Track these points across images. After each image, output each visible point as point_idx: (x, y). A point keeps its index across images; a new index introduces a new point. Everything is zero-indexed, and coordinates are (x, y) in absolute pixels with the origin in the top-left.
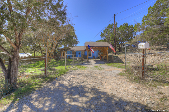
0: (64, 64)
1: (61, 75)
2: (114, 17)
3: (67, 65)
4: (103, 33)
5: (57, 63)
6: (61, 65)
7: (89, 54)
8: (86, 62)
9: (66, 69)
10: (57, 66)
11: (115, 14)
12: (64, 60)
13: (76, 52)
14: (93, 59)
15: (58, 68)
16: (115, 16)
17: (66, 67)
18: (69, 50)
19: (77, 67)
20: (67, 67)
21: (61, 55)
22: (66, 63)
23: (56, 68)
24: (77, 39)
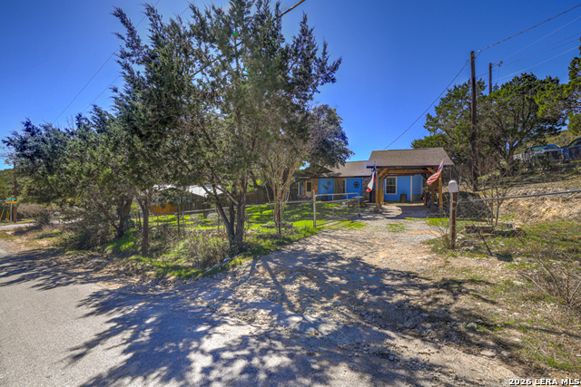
0: (310, 217)
1: (306, 237)
2: (470, 61)
3: (319, 218)
4: (434, 115)
5: (293, 213)
6: (303, 218)
7: (388, 187)
8: (371, 213)
9: (315, 226)
10: (294, 220)
11: (473, 52)
12: (311, 206)
13: (345, 180)
14: (401, 202)
15: (299, 225)
16: (473, 58)
17: (315, 223)
18: (325, 175)
19: (342, 224)
20: (318, 222)
21: (303, 189)
22: (315, 213)
23: (296, 224)
24: (347, 143)
